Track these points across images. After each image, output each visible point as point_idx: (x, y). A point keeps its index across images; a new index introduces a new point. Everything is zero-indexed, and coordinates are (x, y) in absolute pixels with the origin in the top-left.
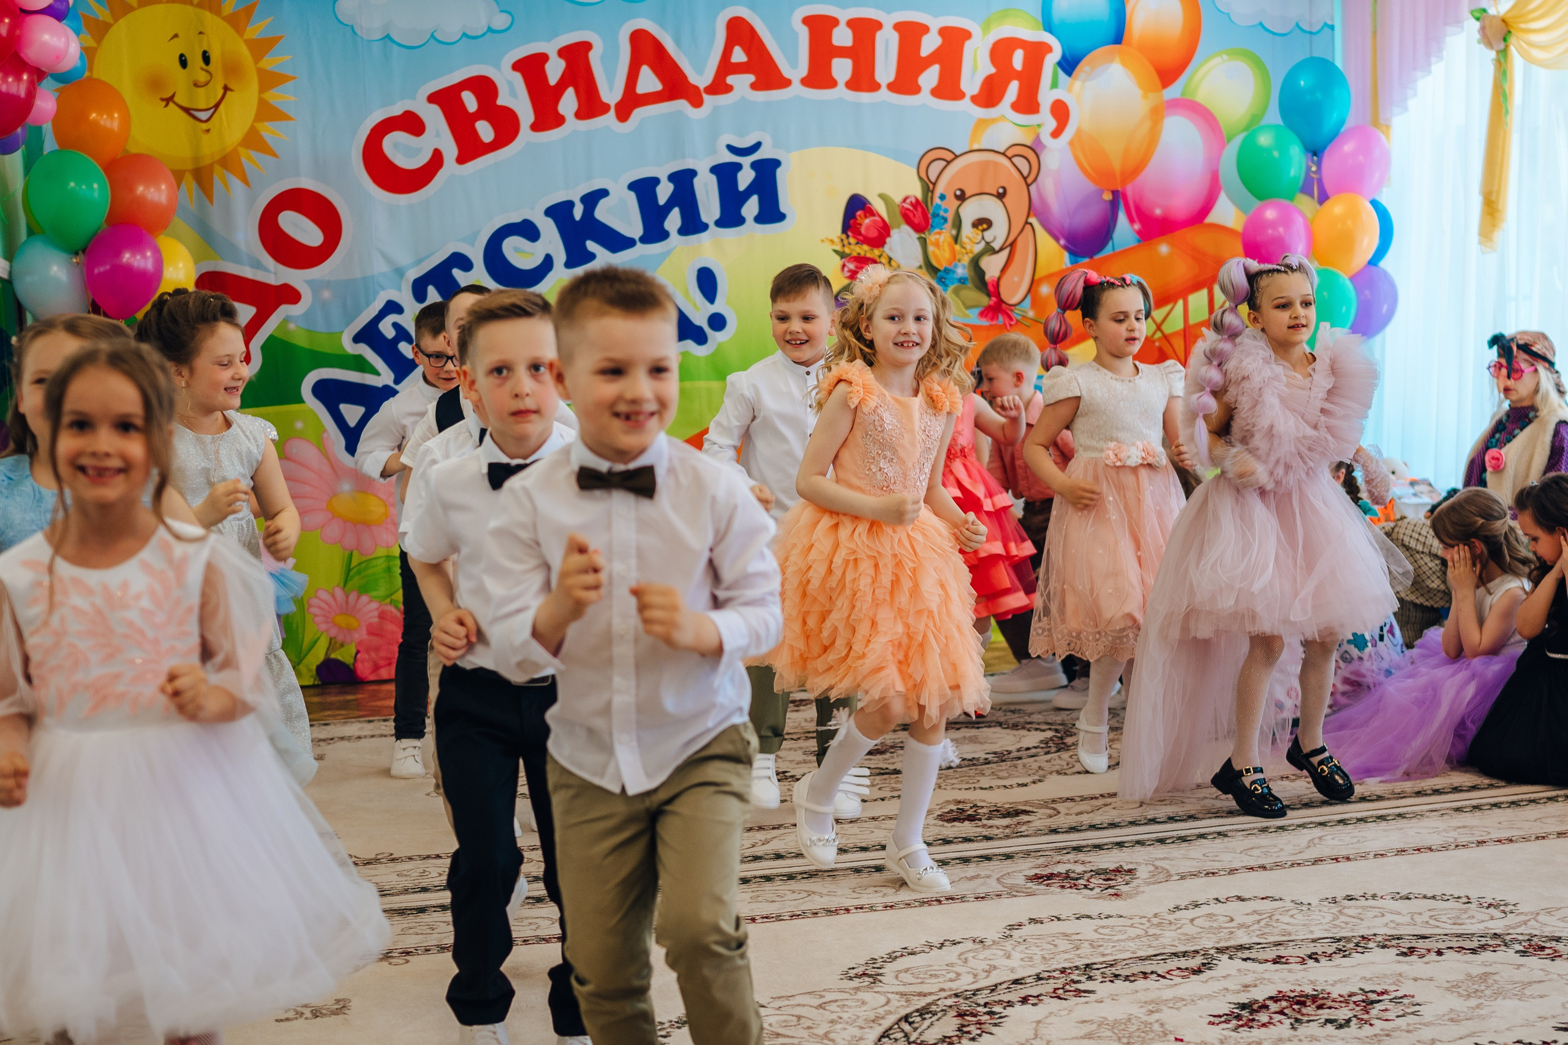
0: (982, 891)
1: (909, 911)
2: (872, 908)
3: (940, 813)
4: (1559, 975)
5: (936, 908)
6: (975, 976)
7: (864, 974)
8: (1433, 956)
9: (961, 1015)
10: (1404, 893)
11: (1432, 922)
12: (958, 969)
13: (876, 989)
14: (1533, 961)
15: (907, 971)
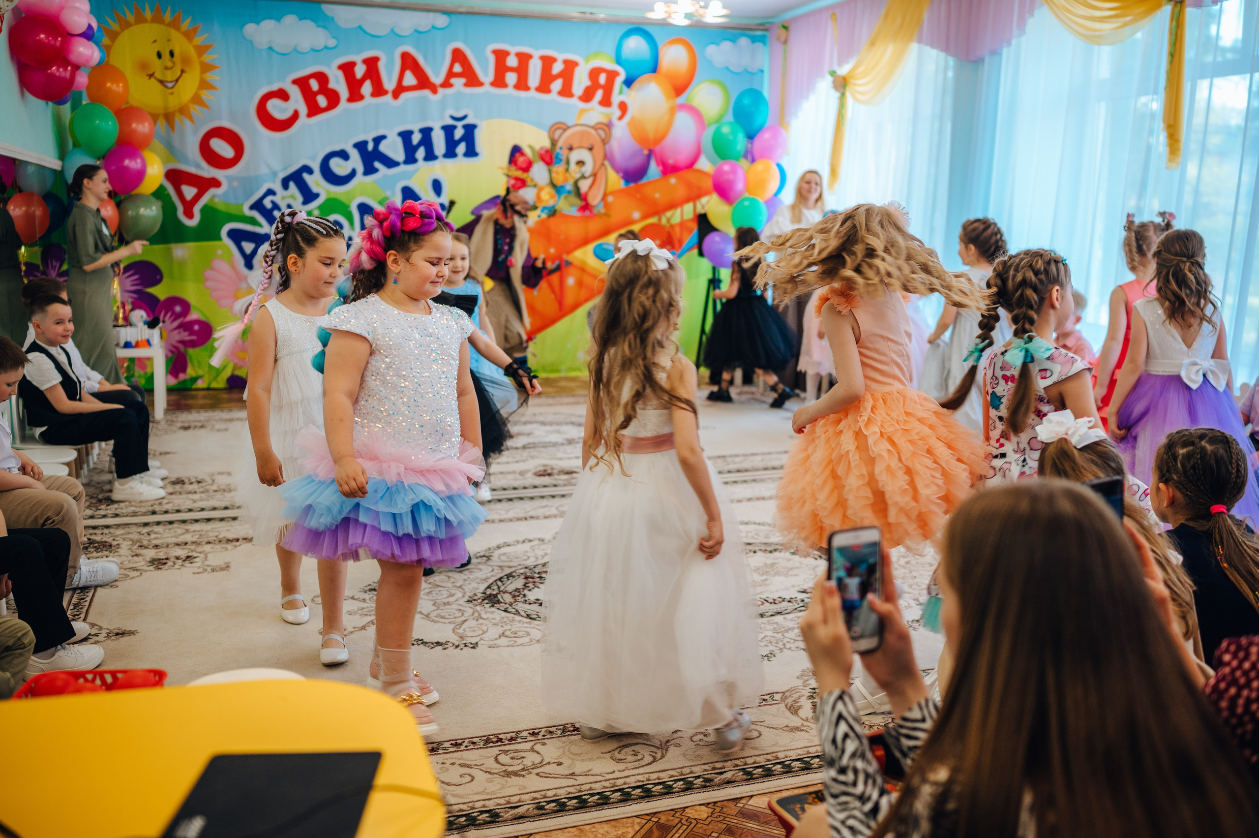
0: (547, 513)
1: (510, 524)
2: (493, 521)
3: (534, 471)
4: (807, 565)
5: (524, 523)
6: (537, 558)
7: (484, 556)
8: (752, 554)
9: (526, 578)
10: (746, 520)
11: (756, 536)
12: (529, 554)
13: (489, 564)
14: (796, 558)
15: (504, 554)
